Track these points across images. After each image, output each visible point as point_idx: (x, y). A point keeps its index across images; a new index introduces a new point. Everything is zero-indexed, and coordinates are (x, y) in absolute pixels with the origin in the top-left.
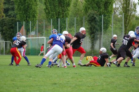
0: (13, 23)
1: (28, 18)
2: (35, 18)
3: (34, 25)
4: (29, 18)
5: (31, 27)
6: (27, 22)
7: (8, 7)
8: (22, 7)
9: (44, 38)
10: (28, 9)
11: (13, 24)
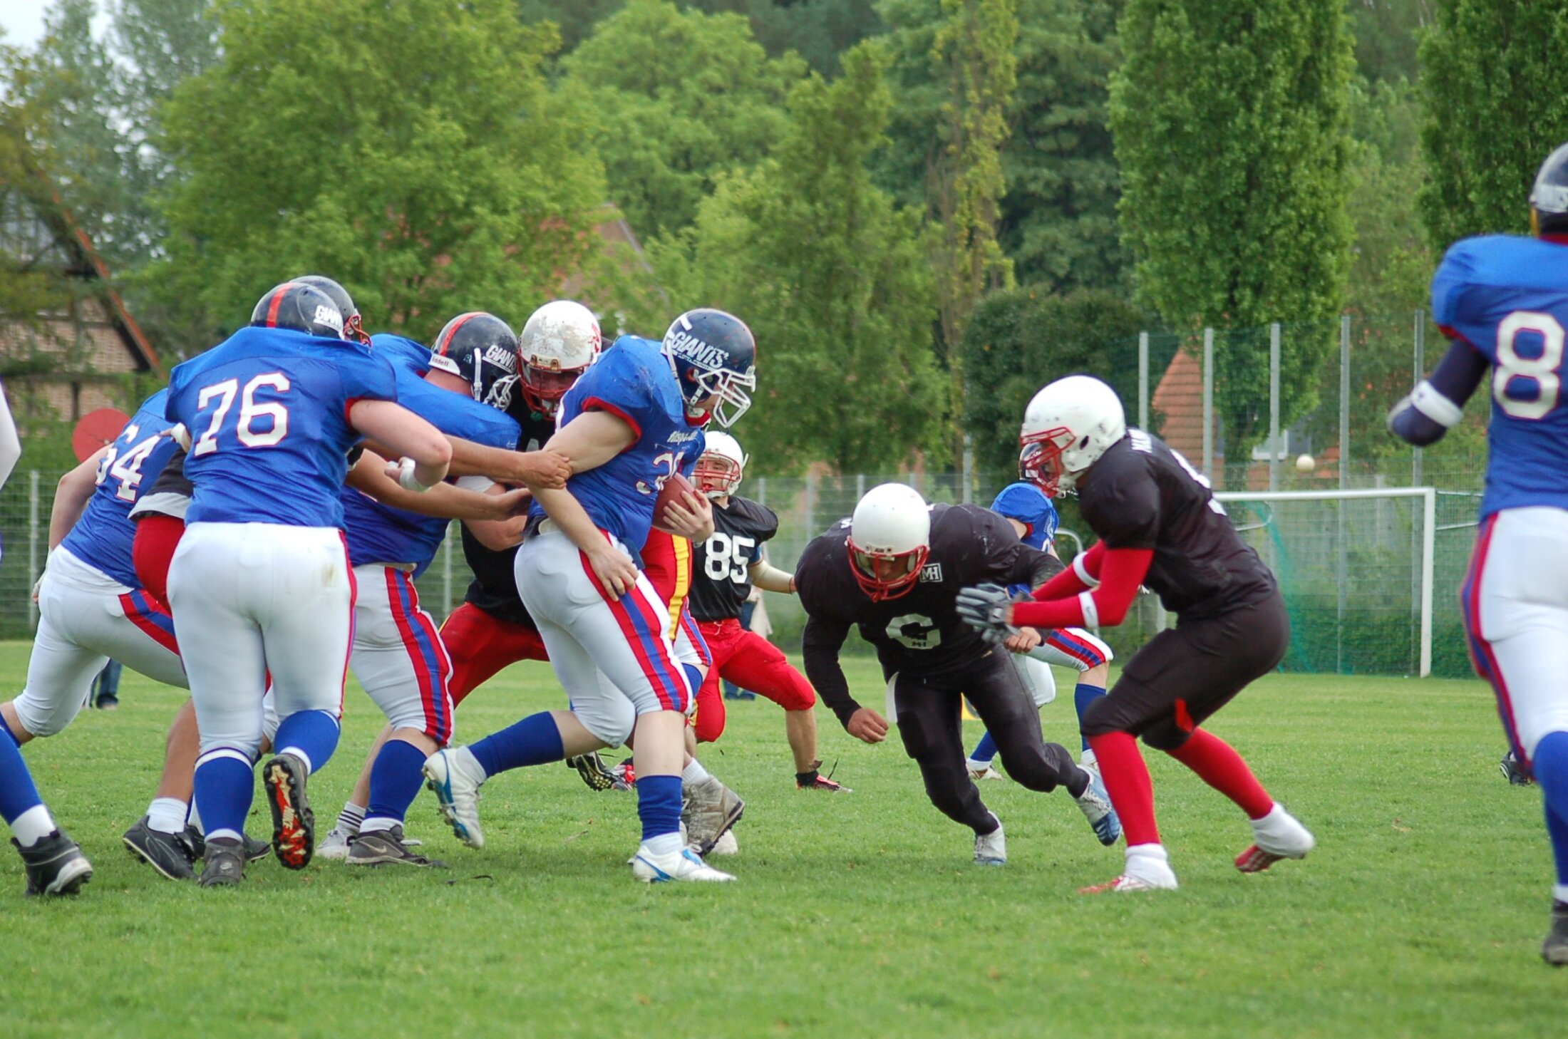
0: (1095, 346)
1: (1246, 298)
2: (1324, 292)
3: (1308, 364)
4: (1258, 290)
5: (1284, 378)
6: (1236, 338)
7: (1020, 181)
8: (1189, 182)
9: (1422, 498)
10: (1246, 197)
11: (1099, 354)
